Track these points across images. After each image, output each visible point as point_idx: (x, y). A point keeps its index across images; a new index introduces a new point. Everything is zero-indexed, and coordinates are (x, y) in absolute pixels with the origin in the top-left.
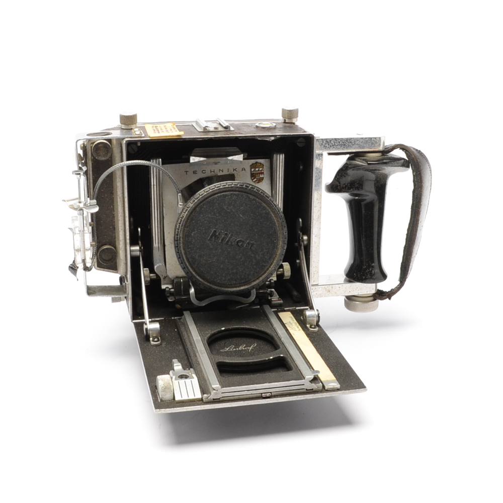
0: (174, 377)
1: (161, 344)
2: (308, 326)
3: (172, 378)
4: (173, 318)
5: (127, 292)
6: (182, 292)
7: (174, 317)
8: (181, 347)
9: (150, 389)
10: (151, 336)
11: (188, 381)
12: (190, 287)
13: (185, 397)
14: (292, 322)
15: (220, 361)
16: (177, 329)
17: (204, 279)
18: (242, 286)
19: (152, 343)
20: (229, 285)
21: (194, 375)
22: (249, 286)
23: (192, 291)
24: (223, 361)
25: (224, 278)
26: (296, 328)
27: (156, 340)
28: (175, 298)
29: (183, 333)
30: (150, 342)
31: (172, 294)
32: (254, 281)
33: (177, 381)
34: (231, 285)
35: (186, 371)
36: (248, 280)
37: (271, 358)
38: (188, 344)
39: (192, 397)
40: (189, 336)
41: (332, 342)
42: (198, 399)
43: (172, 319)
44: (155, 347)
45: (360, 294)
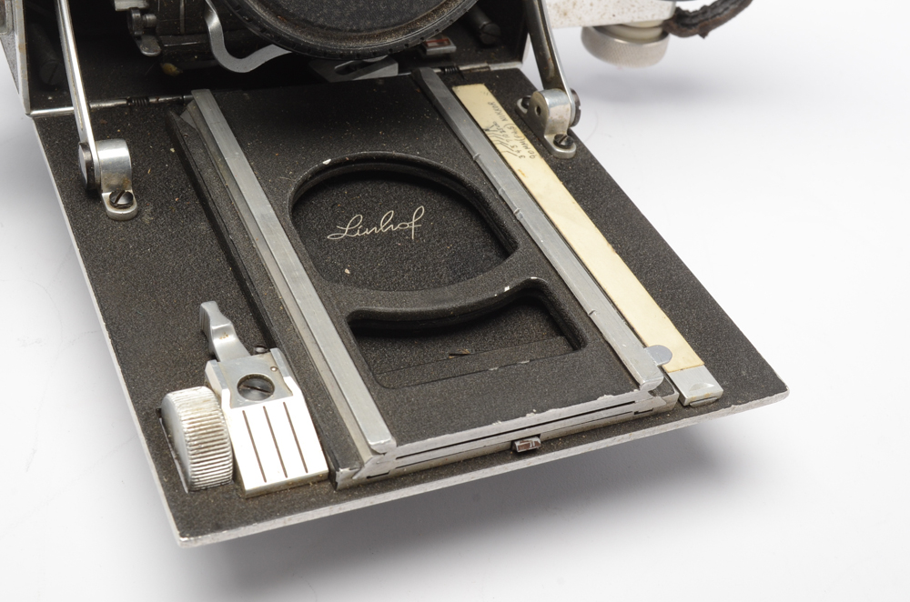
0: (226, 394)
1: (139, 213)
2: (549, 138)
3: (219, 398)
4: (153, 100)
5: (9, 23)
6: (182, 25)
7: (157, 96)
8: (204, 226)
9: (144, 430)
10: (103, 187)
11: (273, 404)
12: (205, 13)
13: (275, 477)
14: (501, 124)
15: (357, 308)
16: (177, 147)
17: (276, 14)
18: (389, 34)
19: (111, 210)
20: (351, 31)
21: (290, 381)
22: (410, 36)
23: (214, 22)
24: (364, 307)
25: (337, 12)
26: (520, 147)
27: (122, 201)
28: (160, 44)
29: (205, 175)
30: (105, 209)
31: (150, 30)
32: (426, 18)
33: (240, 410)
34: (358, 31)
35: (257, 357)
36: (408, 16)
37: (507, 289)
38: (232, 225)
39: (296, 473)
40: (225, 188)
41: (627, 198)
42: (317, 476)
43: (150, 104)
44: (120, 227)
45: (636, 20)
